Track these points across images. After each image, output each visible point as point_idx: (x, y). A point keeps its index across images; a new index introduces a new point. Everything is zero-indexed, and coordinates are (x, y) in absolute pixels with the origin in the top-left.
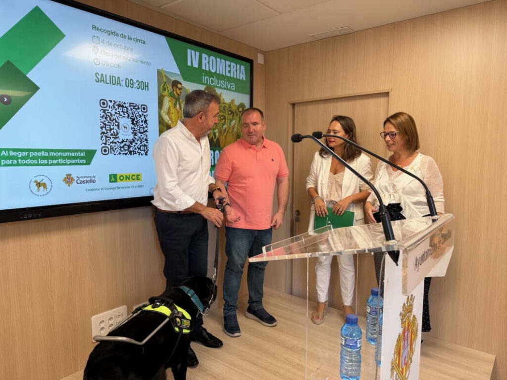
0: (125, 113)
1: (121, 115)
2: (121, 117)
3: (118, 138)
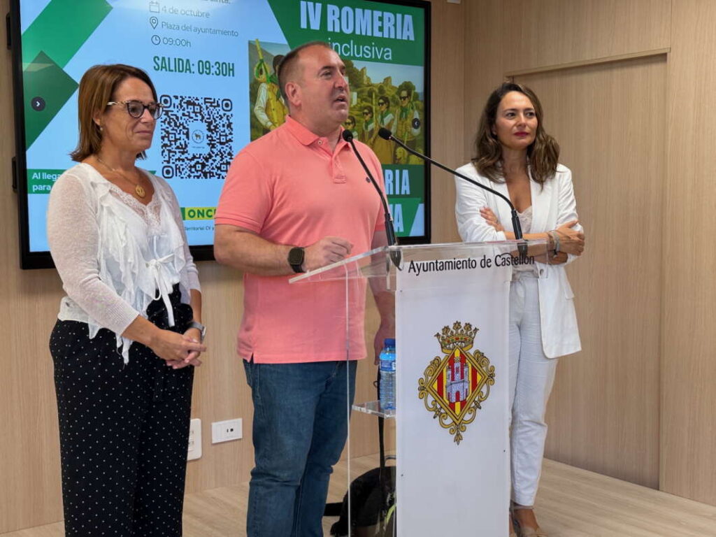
0: (198, 114)
1: (192, 118)
2: (191, 120)
3: (187, 152)
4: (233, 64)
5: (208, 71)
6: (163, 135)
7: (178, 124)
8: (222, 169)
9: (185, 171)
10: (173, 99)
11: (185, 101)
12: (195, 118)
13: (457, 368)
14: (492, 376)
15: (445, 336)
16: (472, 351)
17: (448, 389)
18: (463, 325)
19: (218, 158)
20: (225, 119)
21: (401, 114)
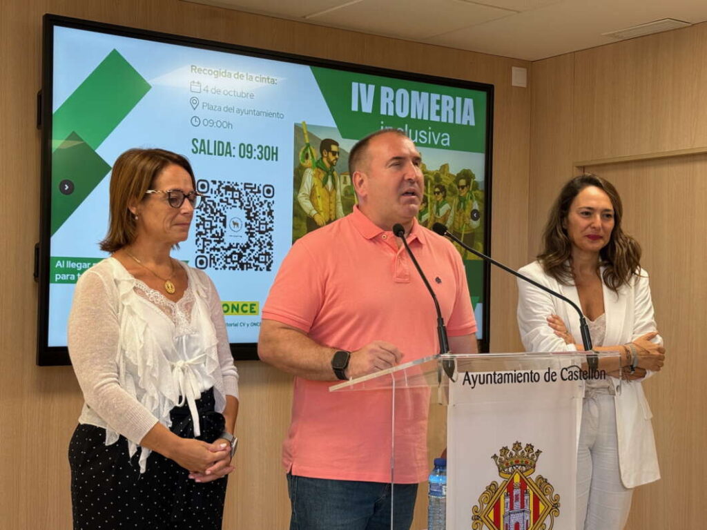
0: (237, 201)
1: (230, 204)
2: (229, 206)
3: (223, 241)
4: (277, 148)
5: (249, 155)
6: (198, 222)
7: (215, 211)
8: (261, 260)
9: (220, 261)
10: (211, 184)
11: (223, 186)
12: (233, 204)
13: (517, 496)
14: (556, 506)
15: (503, 458)
16: (534, 477)
17: (507, 519)
18: (524, 446)
19: (257, 248)
20: (265, 206)
21: (459, 204)
